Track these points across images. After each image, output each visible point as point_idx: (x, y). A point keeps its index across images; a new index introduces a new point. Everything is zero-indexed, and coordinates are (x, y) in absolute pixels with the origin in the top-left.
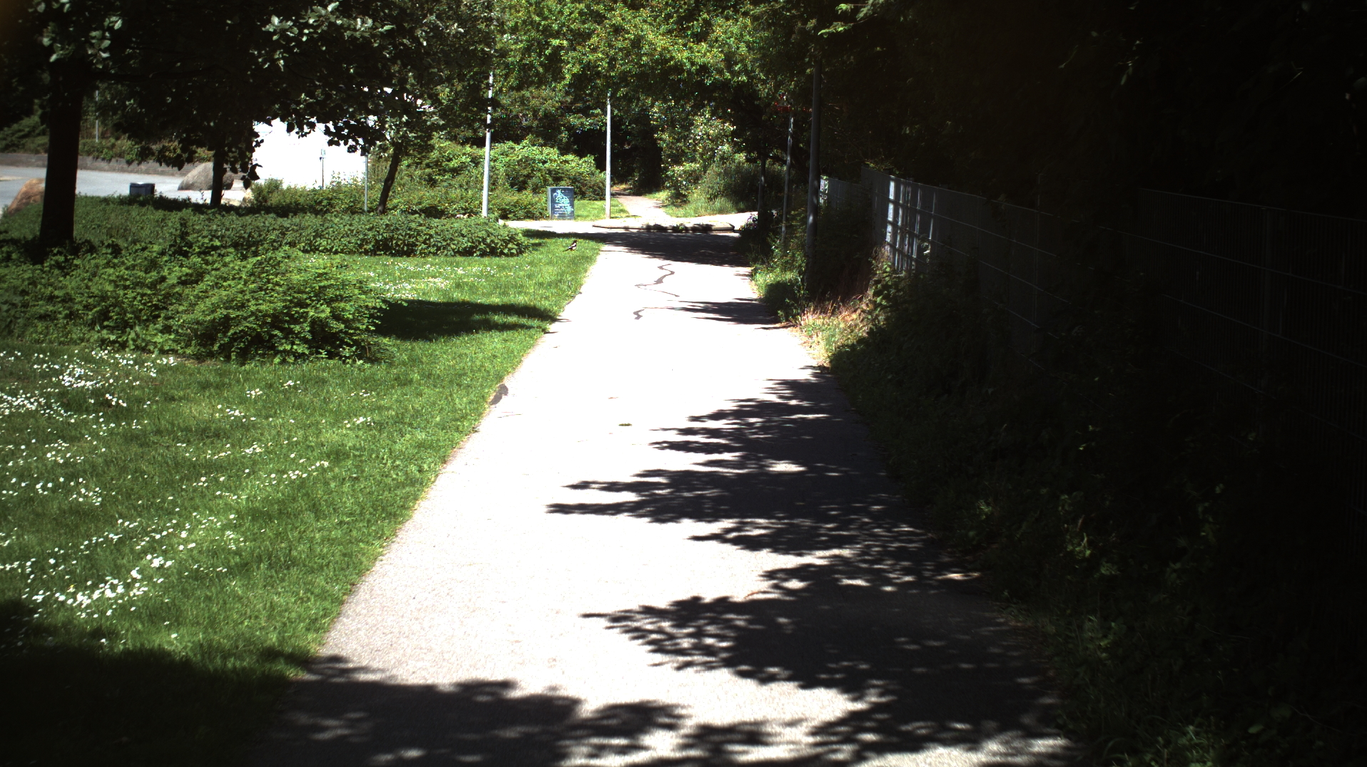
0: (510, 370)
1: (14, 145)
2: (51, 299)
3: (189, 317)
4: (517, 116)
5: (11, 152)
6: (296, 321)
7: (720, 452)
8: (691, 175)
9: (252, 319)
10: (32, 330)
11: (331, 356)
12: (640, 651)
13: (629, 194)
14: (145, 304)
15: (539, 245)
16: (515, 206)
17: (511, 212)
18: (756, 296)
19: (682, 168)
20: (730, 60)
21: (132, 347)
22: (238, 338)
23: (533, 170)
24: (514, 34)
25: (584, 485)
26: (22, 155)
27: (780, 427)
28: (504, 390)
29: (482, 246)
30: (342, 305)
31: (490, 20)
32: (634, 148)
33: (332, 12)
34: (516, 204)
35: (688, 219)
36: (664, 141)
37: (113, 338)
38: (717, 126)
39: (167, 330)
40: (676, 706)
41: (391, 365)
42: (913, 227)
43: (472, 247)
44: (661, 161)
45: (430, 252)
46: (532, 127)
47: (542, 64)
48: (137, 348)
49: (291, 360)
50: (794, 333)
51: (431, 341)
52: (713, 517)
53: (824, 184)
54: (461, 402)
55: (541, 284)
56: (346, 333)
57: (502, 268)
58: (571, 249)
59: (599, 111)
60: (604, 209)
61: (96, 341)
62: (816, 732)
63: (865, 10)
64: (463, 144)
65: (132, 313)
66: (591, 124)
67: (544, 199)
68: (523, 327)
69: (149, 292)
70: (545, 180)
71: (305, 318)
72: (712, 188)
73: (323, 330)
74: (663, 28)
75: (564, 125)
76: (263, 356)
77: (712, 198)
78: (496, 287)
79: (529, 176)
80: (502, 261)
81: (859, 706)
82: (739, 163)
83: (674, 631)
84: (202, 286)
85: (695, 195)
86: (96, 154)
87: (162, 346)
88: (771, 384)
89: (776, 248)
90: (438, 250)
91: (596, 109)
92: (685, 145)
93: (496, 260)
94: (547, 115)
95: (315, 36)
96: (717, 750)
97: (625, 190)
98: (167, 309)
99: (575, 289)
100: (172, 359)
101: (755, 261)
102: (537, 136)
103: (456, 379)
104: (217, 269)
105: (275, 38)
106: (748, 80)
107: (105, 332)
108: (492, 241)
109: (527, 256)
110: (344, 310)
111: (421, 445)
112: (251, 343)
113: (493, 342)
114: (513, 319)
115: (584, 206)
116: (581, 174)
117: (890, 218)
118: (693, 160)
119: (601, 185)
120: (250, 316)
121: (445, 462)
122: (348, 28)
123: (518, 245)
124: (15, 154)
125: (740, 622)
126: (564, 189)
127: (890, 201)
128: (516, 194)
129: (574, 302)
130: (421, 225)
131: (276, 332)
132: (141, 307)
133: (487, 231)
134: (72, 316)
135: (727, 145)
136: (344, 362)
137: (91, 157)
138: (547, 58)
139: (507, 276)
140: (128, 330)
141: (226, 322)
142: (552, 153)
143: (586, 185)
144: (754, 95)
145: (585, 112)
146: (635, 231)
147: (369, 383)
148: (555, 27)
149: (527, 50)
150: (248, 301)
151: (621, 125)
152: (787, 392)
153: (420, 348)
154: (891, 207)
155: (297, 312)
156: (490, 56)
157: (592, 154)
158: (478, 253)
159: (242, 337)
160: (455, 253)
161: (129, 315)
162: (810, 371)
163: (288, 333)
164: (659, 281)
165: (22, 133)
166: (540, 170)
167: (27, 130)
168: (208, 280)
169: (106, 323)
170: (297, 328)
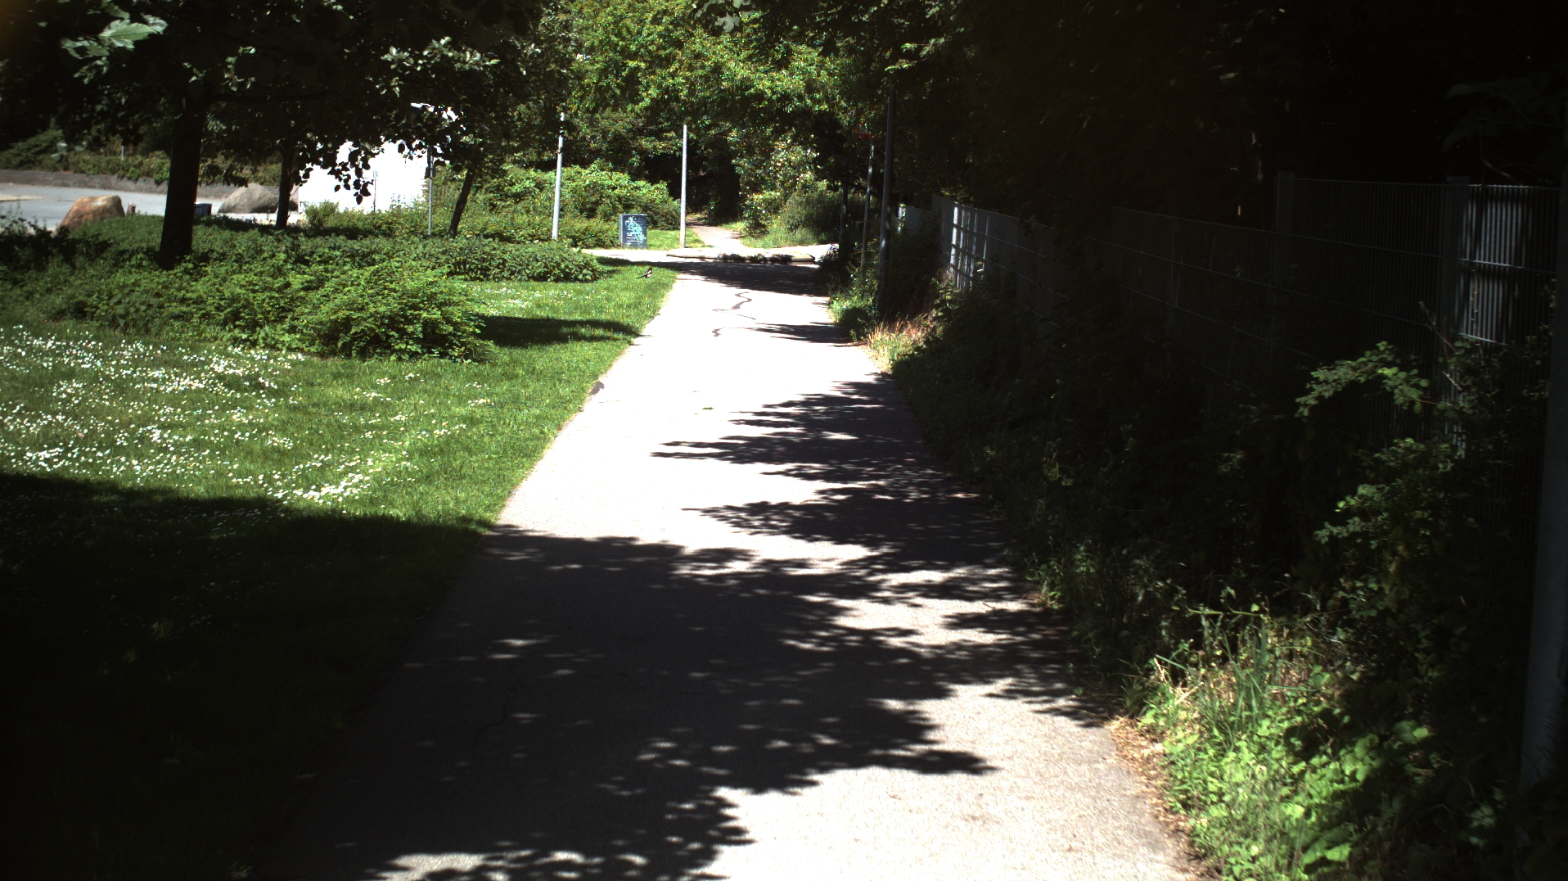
0: (603, 371)
1: (29, 161)
2: (183, 300)
3: (315, 318)
4: (584, 138)
5: (26, 169)
6: (410, 322)
7: (787, 427)
8: (770, 204)
9: (370, 320)
10: (168, 328)
11: (442, 355)
12: (725, 526)
13: (703, 225)
14: (273, 306)
15: (614, 272)
16: (584, 234)
17: (580, 240)
18: (832, 321)
19: (761, 197)
20: (811, 87)
21: (263, 345)
22: (358, 338)
23: (601, 197)
24: (590, 54)
25: (677, 444)
26: (38, 173)
27: (841, 412)
28: (600, 386)
29: (557, 271)
30: (450, 309)
31: (567, 40)
32: (710, 175)
33: (445, 46)
34: (586, 231)
35: (765, 249)
36: (743, 167)
37: (244, 336)
38: (799, 152)
39: (292, 330)
40: (750, 551)
41: (494, 365)
42: (971, 249)
43: (546, 273)
44: (739, 189)
45: (503, 277)
46: (601, 150)
47: (619, 86)
48: (267, 346)
49: (406, 357)
50: (866, 351)
51: (526, 348)
52: (782, 461)
53: (902, 212)
54: (565, 391)
55: (621, 306)
56: (454, 335)
57: (579, 292)
58: (646, 276)
59: (673, 134)
60: (678, 239)
61: (229, 340)
62: (842, 564)
63: (927, 49)
64: (527, 168)
65: (262, 313)
66: (664, 148)
67: (615, 226)
68: (608, 338)
69: (277, 295)
70: (614, 208)
71: (418, 320)
72: (793, 218)
73: (433, 331)
74: (744, 55)
75: (635, 149)
76: (380, 354)
77: (793, 228)
78: (576, 309)
79: (597, 203)
80: (578, 286)
81: (875, 553)
82: (822, 191)
83: (749, 517)
84: (321, 292)
85: (775, 226)
86: (121, 172)
87: (290, 345)
88: (838, 385)
89: (855, 276)
90: (511, 275)
91: (669, 131)
92: (765, 172)
93: (570, 285)
94: (618, 137)
95: (429, 66)
96: (777, 569)
97: (699, 219)
98: (294, 311)
99: (654, 311)
100: (300, 356)
101: (834, 290)
102: (607, 160)
103: (556, 376)
104: (337, 277)
105: (393, 67)
106: (829, 108)
107: (237, 331)
108: (567, 267)
109: (602, 283)
110: (452, 314)
111: (538, 417)
112: (369, 343)
113: (582, 351)
114: (599, 332)
115: (657, 236)
116: (653, 201)
117: (954, 242)
118: (773, 188)
119: (674, 213)
120: (369, 317)
121: (560, 429)
122: (458, 61)
123: (593, 271)
124: (31, 172)
125: (797, 514)
126: (637, 217)
127: (954, 225)
128: (585, 220)
129: (653, 322)
130: (494, 249)
131: (393, 333)
132: (269, 309)
133: (561, 256)
134: (206, 316)
135: (809, 173)
136: (455, 361)
137: (115, 176)
138: (625, 80)
139: (584, 300)
140: (258, 329)
141: (347, 323)
142: (623, 178)
143: (658, 213)
144: (836, 124)
145: (658, 135)
146: (711, 261)
147: (482, 378)
148: (633, 48)
149: (604, 73)
150: (367, 304)
151: (696, 150)
152: (851, 390)
153: (517, 353)
154: (955, 231)
155: (411, 314)
156: (566, 78)
157: (665, 179)
158: (552, 278)
159: (362, 337)
160: (529, 278)
161: (259, 316)
162: (875, 377)
163: (403, 333)
164: (737, 307)
165: (37, 149)
166: (609, 197)
167: (44, 145)
168: (329, 286)
169: (237, 323)
170: (410, 329)
